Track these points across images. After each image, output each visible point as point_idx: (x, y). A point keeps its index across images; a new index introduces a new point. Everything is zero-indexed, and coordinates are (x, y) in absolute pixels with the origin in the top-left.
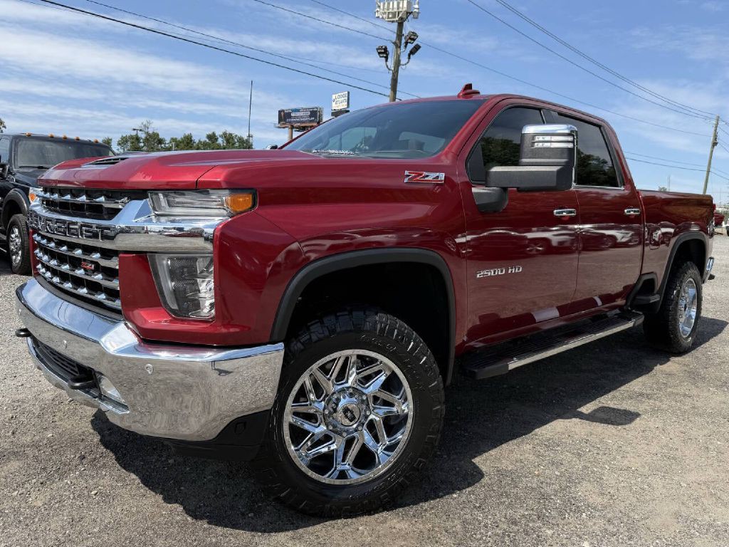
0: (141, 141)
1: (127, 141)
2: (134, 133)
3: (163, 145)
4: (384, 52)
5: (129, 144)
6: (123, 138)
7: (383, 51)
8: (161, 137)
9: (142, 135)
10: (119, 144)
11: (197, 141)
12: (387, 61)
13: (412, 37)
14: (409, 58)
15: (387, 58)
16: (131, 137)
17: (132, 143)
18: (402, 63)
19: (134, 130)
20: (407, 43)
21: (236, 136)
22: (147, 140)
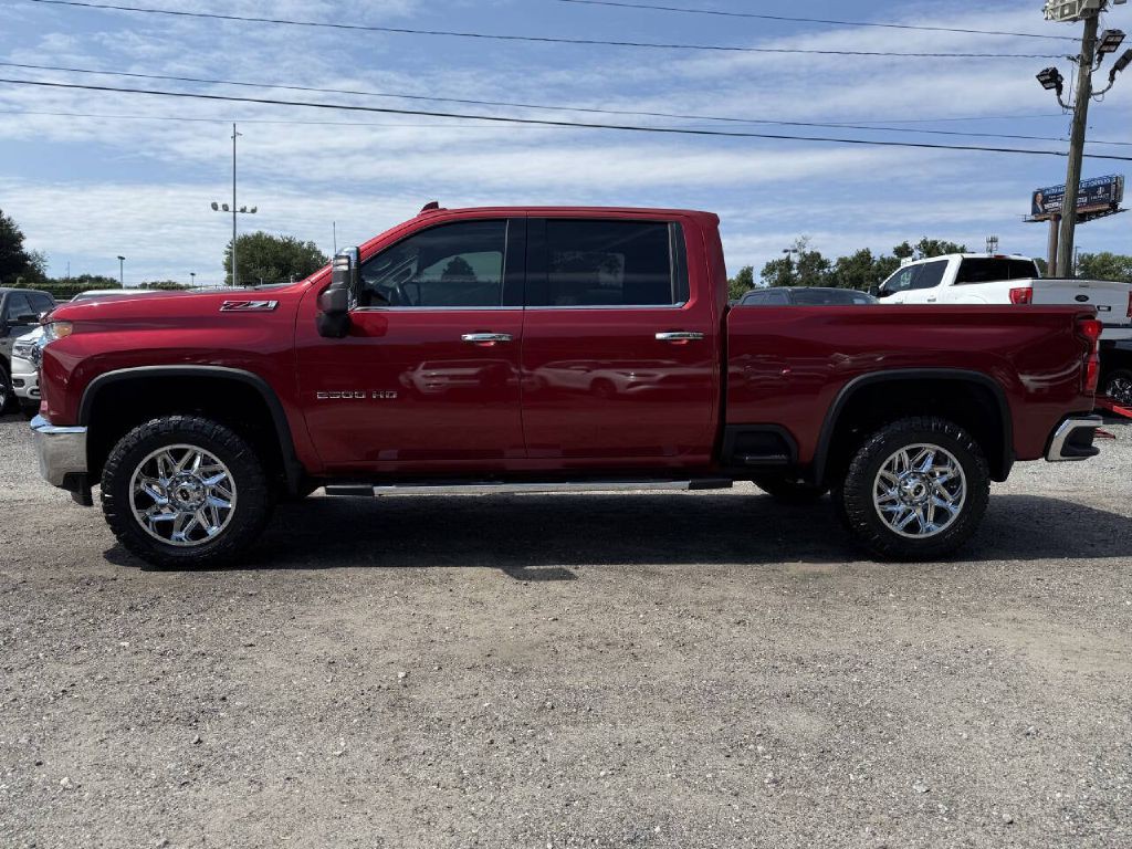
0: (795, 266)
1: (774, 270)
2: (784, 256)
3: (826, 270)
4: (1051, 79)
5: (777, 273)
6: (768, 265)
7: (1048, 77)
8: (823, 257)
9: (795, 258)
10: (763, 274)
11: (878, 258)
12: (1059, 93)
13: (1111, 40)
14: (1112, 78)
15: (1059, 89)
16: (780, 263)
17: (781, 270)
18: (1094, 90)
19: (786, 251)
20: (1101, 53)
21: (944, 243)
22: (802, 265)
